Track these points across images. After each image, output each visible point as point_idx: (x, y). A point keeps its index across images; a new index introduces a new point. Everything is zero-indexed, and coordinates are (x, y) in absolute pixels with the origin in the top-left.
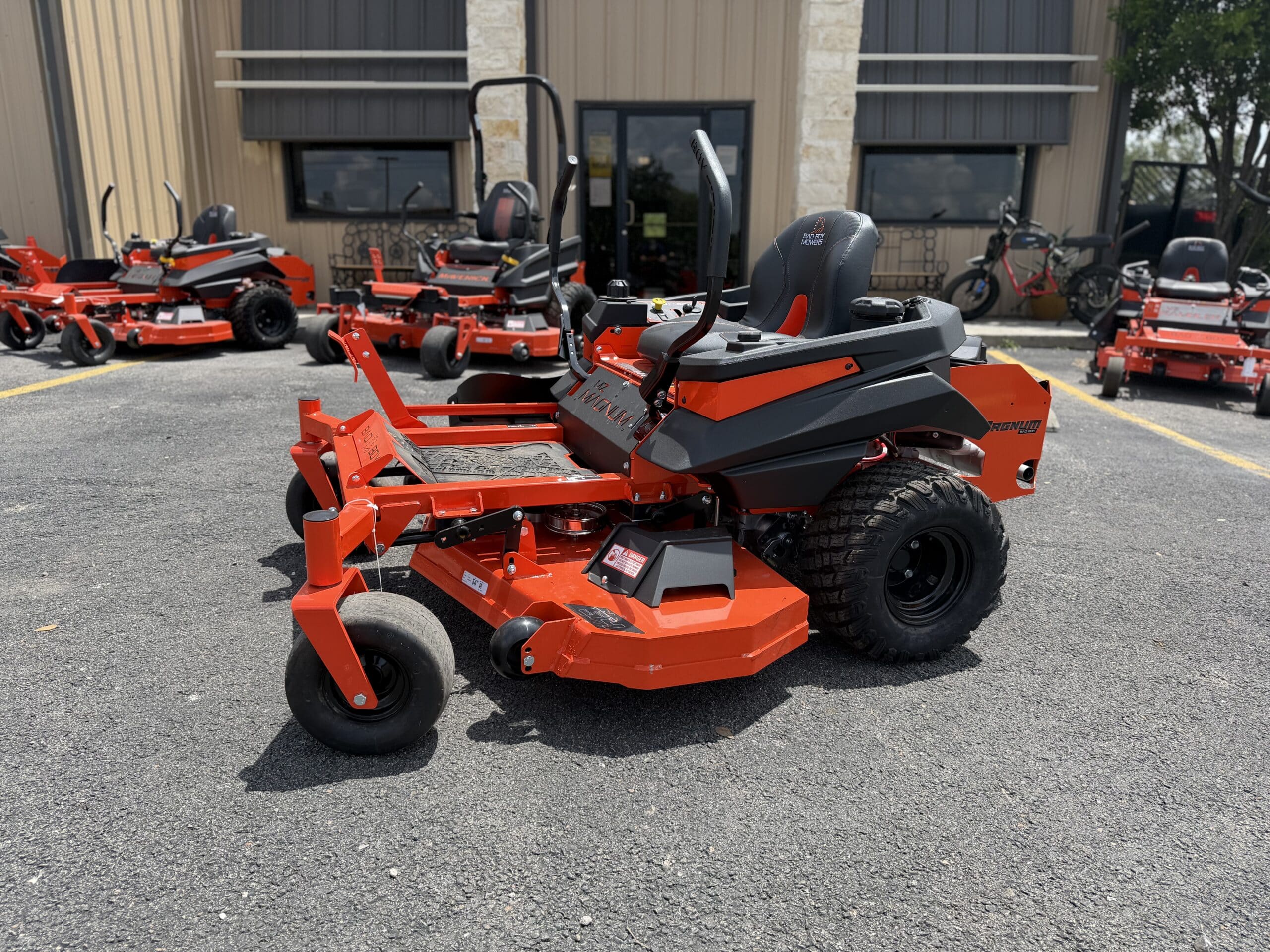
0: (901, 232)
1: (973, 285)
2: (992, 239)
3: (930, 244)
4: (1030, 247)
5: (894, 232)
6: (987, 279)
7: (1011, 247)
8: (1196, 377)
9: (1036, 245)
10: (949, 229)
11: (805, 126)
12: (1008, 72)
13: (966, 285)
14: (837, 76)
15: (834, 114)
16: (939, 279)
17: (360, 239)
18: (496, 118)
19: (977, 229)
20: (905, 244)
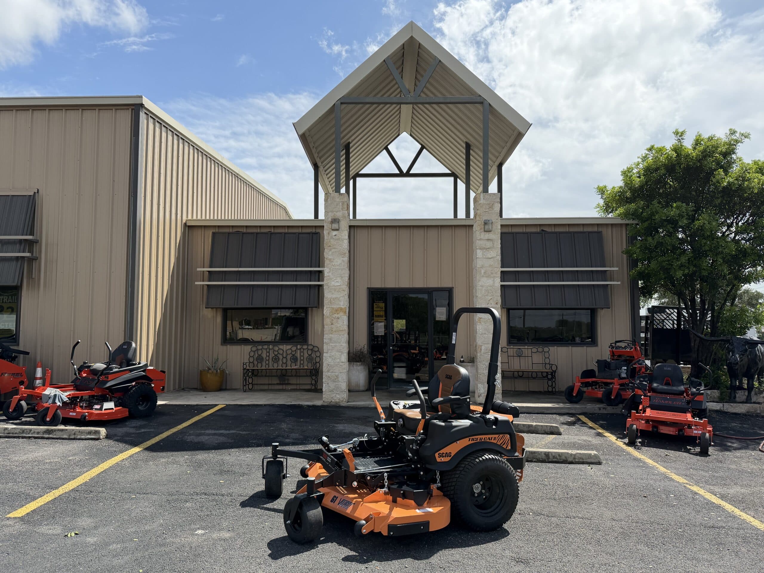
0: (531, 348)
3: (547, 355)
5: (528, 349)
8: (671, 433)
10: (556, 347)
12: (576, 275)
14: (491, 288)
17: (258, 354)
18: (335, 306)
19: (570, 347)
20: (534, 354)
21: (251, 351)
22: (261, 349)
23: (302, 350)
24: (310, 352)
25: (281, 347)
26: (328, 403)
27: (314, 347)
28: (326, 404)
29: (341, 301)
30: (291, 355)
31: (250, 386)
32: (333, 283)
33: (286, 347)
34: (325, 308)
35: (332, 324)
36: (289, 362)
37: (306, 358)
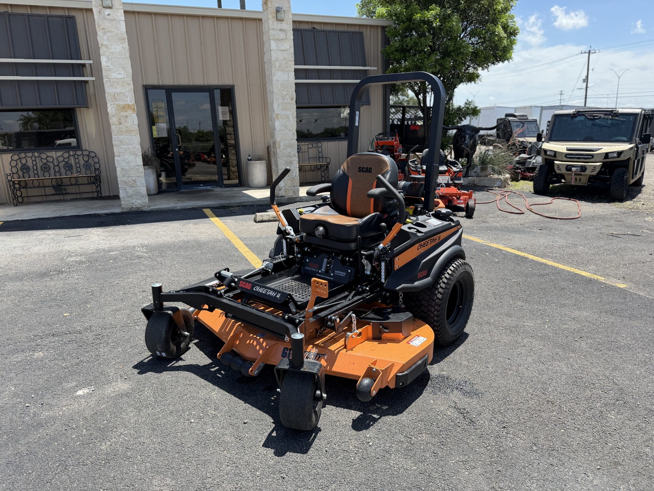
0: (308, 145)
5: (304, 145)
10: (326, 142)
12: (343, 74)
14: (286, 83)
15: (287, 99)
16: (328, 165)
17: (21, 162)
18: (122, 103)
20: (310, 150)
21: (12, 160)
22: (25, 158)
23: (76, 157)
24: (86, 158)
25: (49, 154)
26: (129, 209)
27: (89, 152)
28: (126, 211)
29: (127, 97)
30: (64, 163)
31: (20, 200)
32: (114, 75)
33: (56, 155)
34: (109, 105)
35: (120, 124)
36: (63, 171)
37: (83, 165)
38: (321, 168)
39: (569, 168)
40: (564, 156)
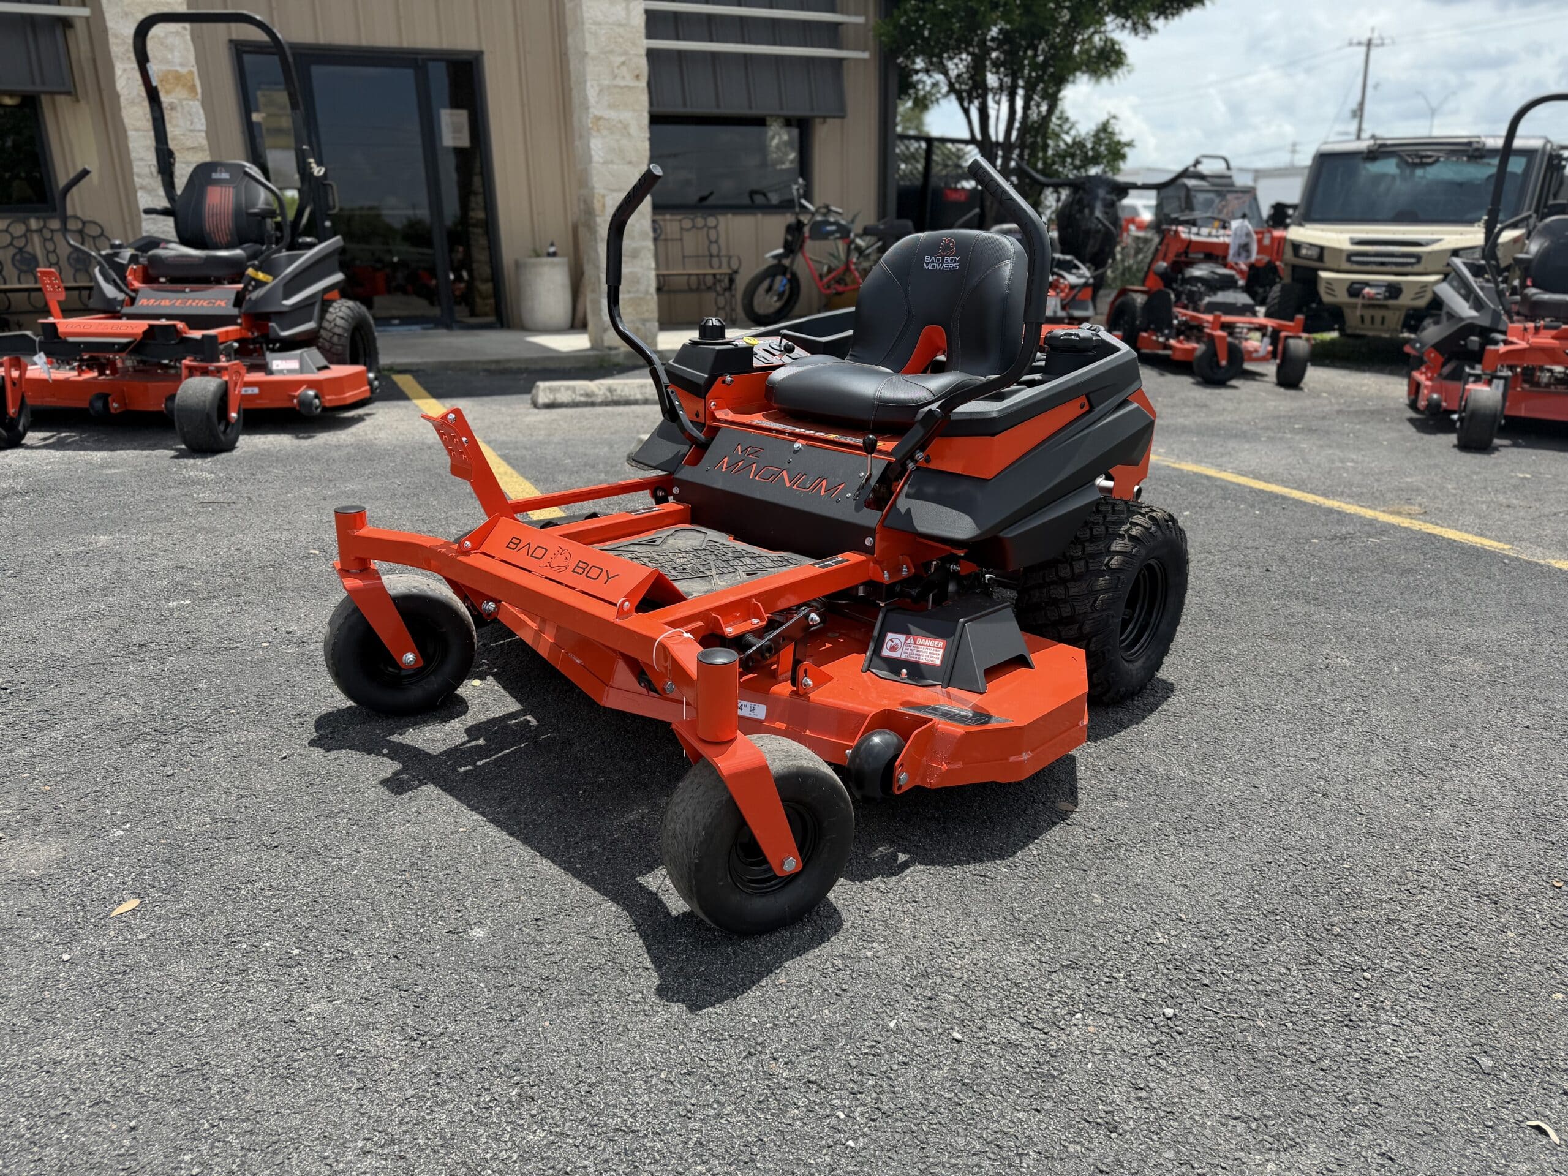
0: (680, 221)
1: (772, 282)
2: (789, 229)
3: (713, 235)
4: (831, 238)
5: (671, 220)
6: (788, 276)
7: (811, 237)
9: (838, 235)
10: (730, 216)
11: (592, 93)
12: (775, 31)
13: (766, 284)
14: (621, 30)
15: (624, 77)
16: (734, 276)
19: (760, 216)
20: (686, 235)
23: (47, 234)
29: (172, 51)
30: (12, 251)
34: (119, 71)
36: (11, 272)
37: (69, 258)
38: (715, 284)
39: (1354, 290)
40: (1344, 257)
